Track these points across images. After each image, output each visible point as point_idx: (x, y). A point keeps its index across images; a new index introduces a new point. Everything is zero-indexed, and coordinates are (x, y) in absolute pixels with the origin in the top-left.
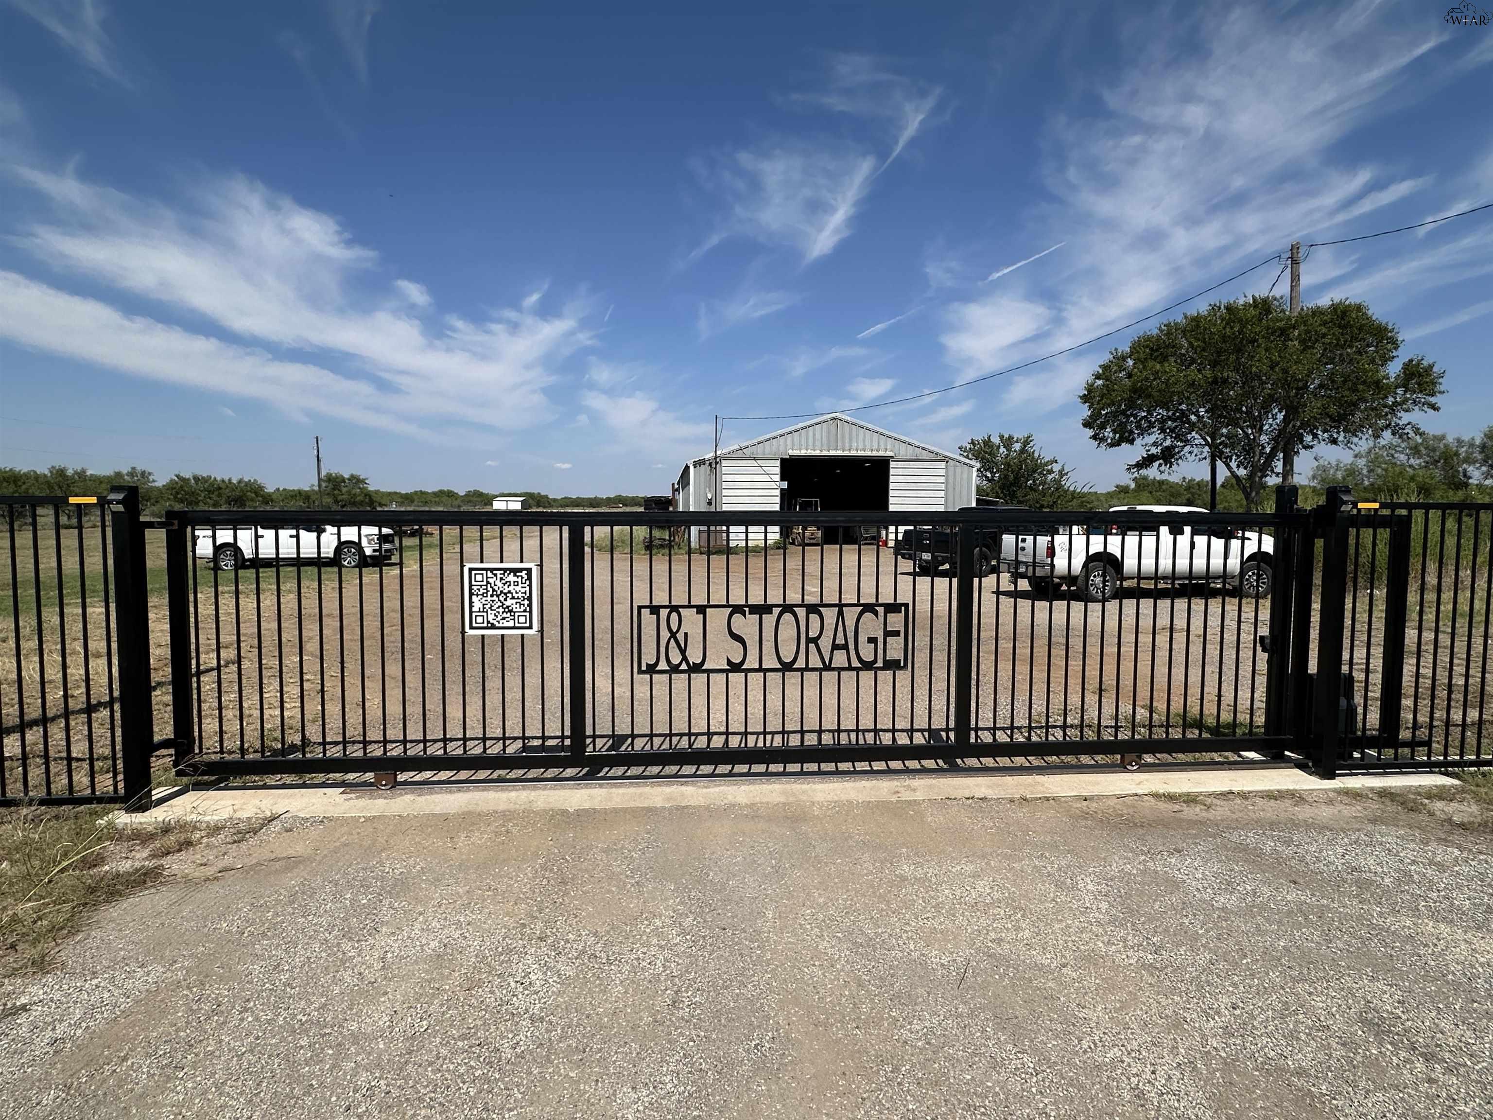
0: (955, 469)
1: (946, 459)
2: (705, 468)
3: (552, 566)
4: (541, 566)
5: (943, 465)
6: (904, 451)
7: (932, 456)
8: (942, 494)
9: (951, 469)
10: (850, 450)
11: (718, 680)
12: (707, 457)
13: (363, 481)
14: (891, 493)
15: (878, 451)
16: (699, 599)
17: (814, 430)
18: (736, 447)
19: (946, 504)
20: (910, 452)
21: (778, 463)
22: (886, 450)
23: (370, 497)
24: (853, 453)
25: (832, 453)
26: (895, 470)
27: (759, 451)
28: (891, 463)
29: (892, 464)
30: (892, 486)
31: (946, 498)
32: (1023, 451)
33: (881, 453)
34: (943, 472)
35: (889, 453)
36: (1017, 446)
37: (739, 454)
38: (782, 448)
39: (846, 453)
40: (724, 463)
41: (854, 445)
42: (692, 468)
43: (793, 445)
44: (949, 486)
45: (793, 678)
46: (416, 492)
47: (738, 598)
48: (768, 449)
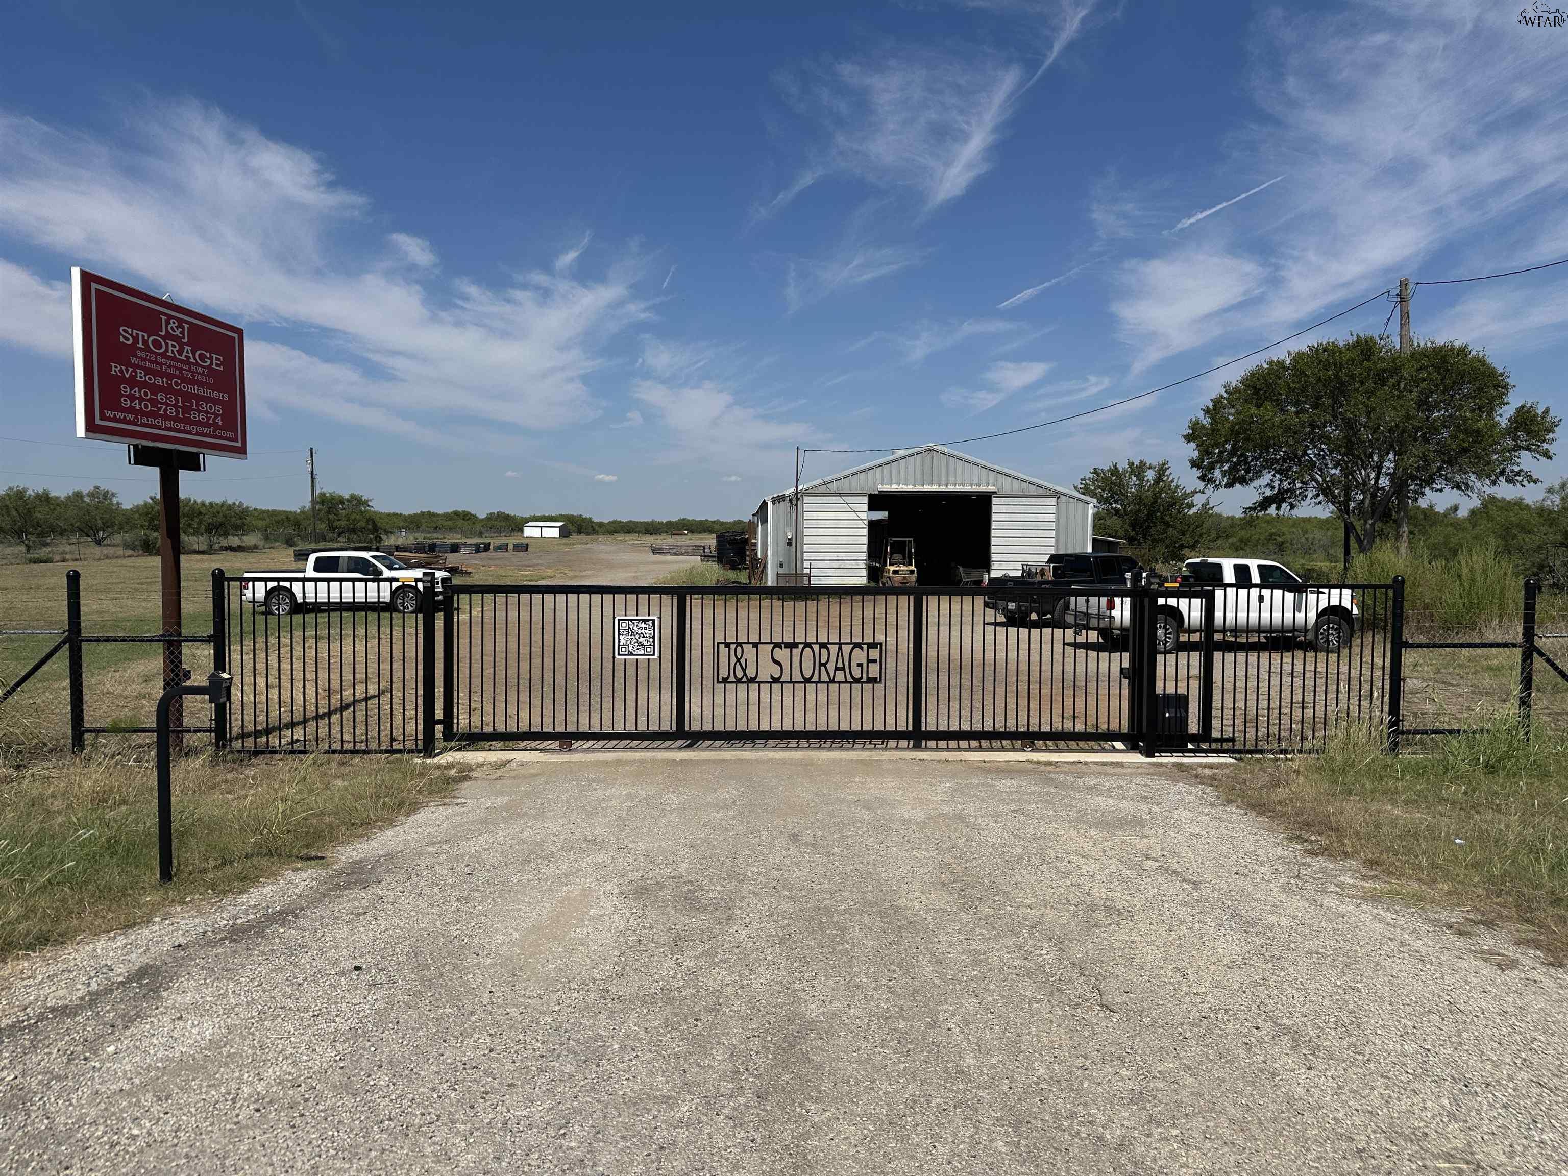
0: (1067, 507)
1: (1057, 495)
2: (784, 506)
3: (667, 617)
4: (660, 618)
5: (1053, 501)
6: (1008, 486)
7: (1041, 491)
8: (1053, 534)
9: (1063, 507)
10: (947, 485)
11: (765, 688)
12: (787, 493)
13: (366, 503)
14: (994, 533)
15: (978, 485)
16: (754, 638)
17: (907, 463)
18: (820, 481)
19: (1057, 546)
20: (1016, 487)
21: (865, 499)
22: (988, 485)
23: (374, 522)
24: (951, 488)
25: (927, 488)
26: (997, 506)
27: (845, 486)
28: (994, 499)
29: (995, 501)
30: (994, 525)
31: (1057, 538)
32: (1159, 479)
33: (983, 488)
34: (1053, 509)
35: (991, 488)
36: (1150, 475)
37: (823, 489)
38: (870, 482)
39: (943, 488)
40: (806, 499)
41: (952, 479)
42: (770, 505)
43: (883, 479)
44: (1060, 527)
45: (811, 687)
46: (423, 513)
47: (777, 639)
48: (856, 484)
